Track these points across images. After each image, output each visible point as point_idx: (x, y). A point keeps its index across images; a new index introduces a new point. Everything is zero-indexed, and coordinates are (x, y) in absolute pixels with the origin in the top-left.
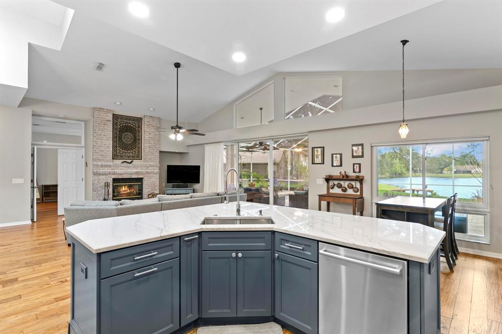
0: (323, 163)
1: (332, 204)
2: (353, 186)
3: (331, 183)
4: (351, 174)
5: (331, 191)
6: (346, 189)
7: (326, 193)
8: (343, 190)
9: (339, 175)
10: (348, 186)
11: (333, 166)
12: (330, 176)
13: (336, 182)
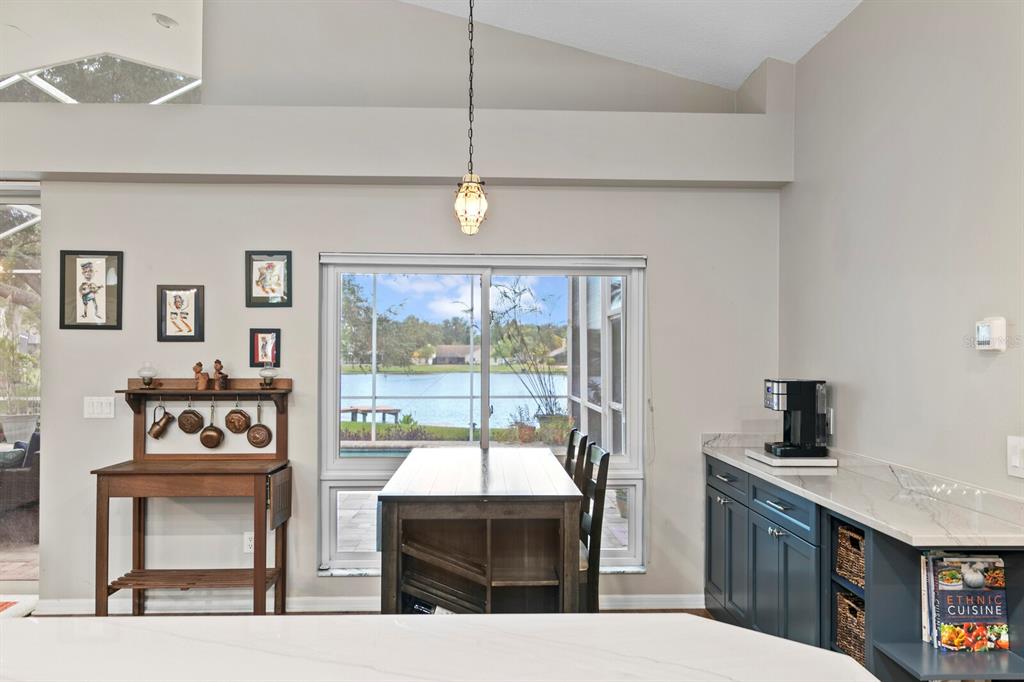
0: (119, 326)
1: (155, 508)
2: (248, 419)
3: (154, 412)
4: (241, 370)
5: (154, 447)
6: (221, 433)
7: (130, 457)
8: (208, 442)
9: (192, 375)
10: (229, 422)
11: (162, 337)
12: (150, 382)
13: (177, 409)
